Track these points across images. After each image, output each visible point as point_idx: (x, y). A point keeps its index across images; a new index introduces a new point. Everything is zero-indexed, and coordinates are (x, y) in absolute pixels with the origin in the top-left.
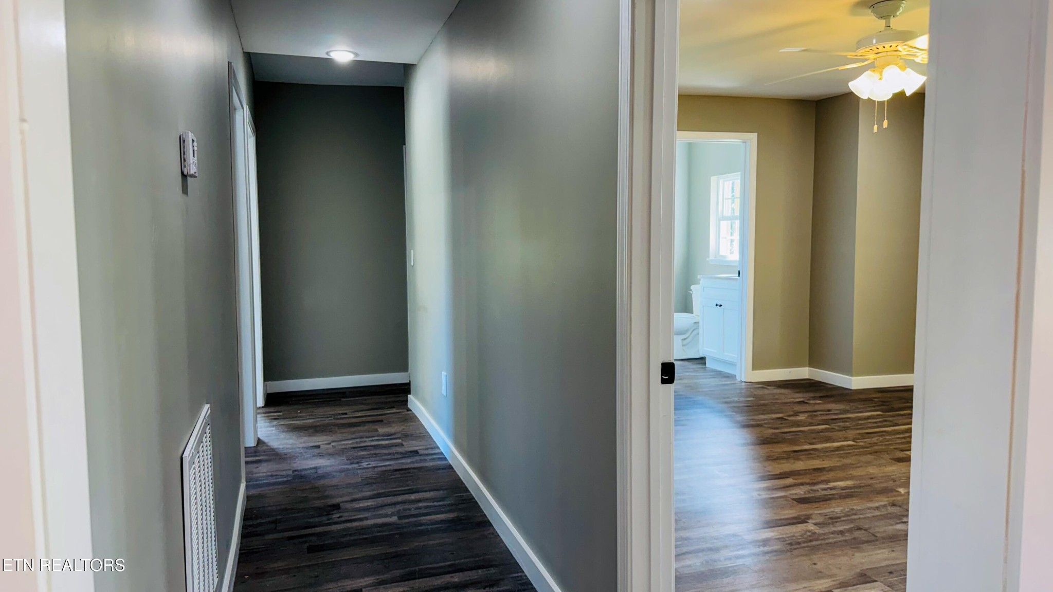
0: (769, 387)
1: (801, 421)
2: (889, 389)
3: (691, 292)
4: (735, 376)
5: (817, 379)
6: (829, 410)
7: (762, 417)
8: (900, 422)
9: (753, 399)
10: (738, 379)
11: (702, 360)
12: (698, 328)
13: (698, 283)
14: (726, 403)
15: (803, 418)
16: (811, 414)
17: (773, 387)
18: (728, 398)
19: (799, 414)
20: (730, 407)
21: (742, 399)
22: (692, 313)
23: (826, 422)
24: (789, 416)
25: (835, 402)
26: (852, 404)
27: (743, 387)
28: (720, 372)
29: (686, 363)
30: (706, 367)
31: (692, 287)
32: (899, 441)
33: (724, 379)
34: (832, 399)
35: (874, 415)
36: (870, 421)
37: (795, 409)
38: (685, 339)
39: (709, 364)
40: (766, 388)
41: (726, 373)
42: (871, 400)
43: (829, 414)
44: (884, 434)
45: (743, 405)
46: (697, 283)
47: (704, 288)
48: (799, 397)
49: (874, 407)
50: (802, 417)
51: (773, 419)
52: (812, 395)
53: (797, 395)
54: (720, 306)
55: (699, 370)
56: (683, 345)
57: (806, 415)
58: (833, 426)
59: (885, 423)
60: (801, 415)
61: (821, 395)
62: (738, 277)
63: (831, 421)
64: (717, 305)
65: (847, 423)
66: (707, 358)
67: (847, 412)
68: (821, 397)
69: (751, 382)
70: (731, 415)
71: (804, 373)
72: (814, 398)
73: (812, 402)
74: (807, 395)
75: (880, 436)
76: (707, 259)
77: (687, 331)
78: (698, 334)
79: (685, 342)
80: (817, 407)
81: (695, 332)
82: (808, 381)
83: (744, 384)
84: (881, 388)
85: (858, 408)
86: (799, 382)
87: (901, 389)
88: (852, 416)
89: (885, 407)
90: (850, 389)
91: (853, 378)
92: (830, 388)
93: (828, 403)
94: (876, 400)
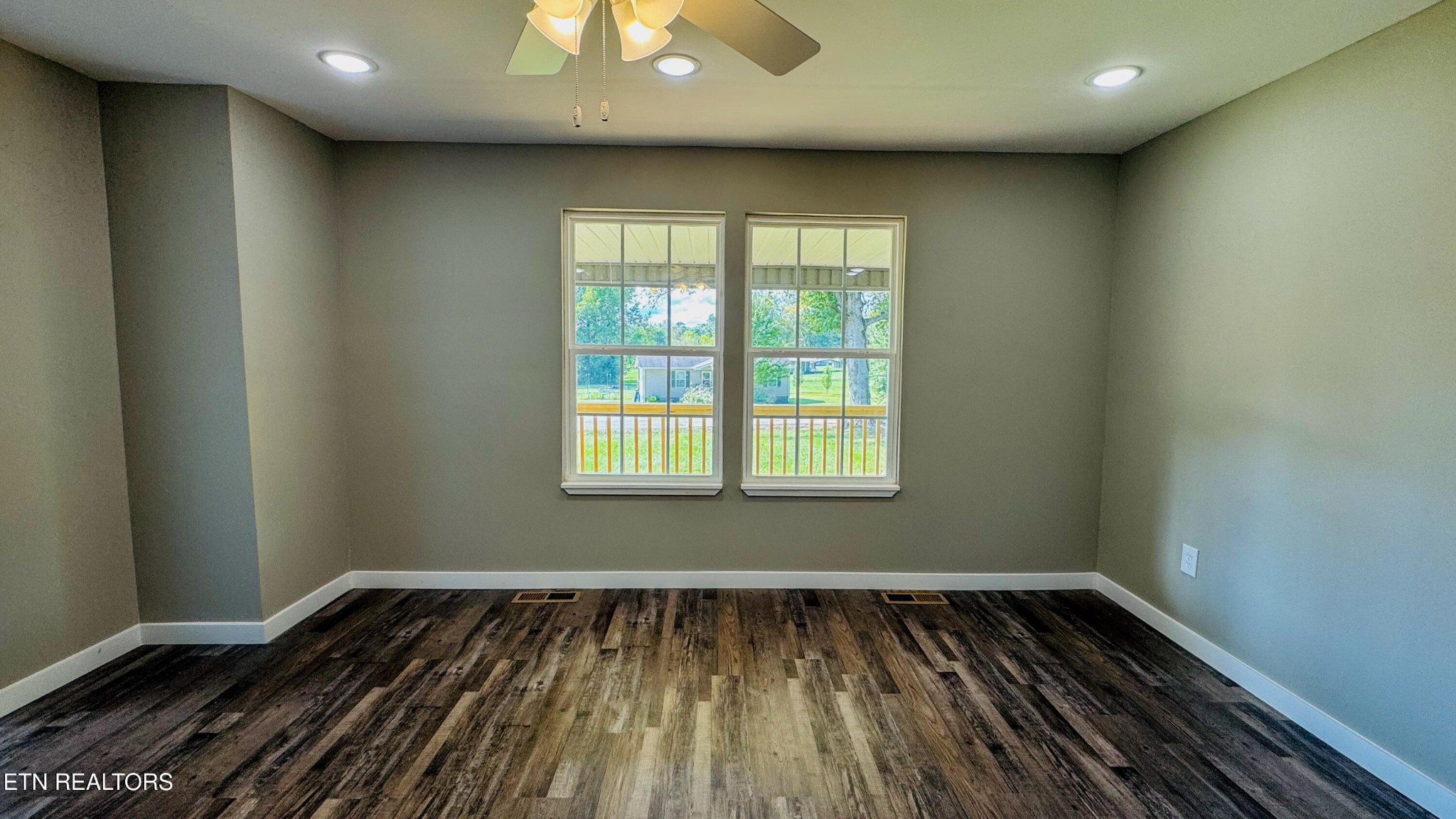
2: (326, 614)
5: (168, 643)
6: (285, 737)
8: (435, 699)
25: (270, 698)
26: (306, 691)
32: (502, 762)
34: (254, 694)
35: (375, 706)
36: (390, 725)
42: (325, 660)
43: (294, 751)
44: (454, 755)
48: (173, 721)
52: (201, 698)
59: (420, 719)
61: (218, 689)
65: (360, 763)
68: (225, 696)
71: (134, 636)
72: (214, 709)
73: (220, 725)
74: (191, 707)
75: (455, 768)
80: (252, 739)
84: (310, 618)
85: (331, 698)
86: (131, 667)
87: (341, 607)
88: (341, 728)
89: (368, 671)
90: (260, 646)
91: (264, 623)
92: (218, 658)
93: (257, 709)
94: (336, 655)
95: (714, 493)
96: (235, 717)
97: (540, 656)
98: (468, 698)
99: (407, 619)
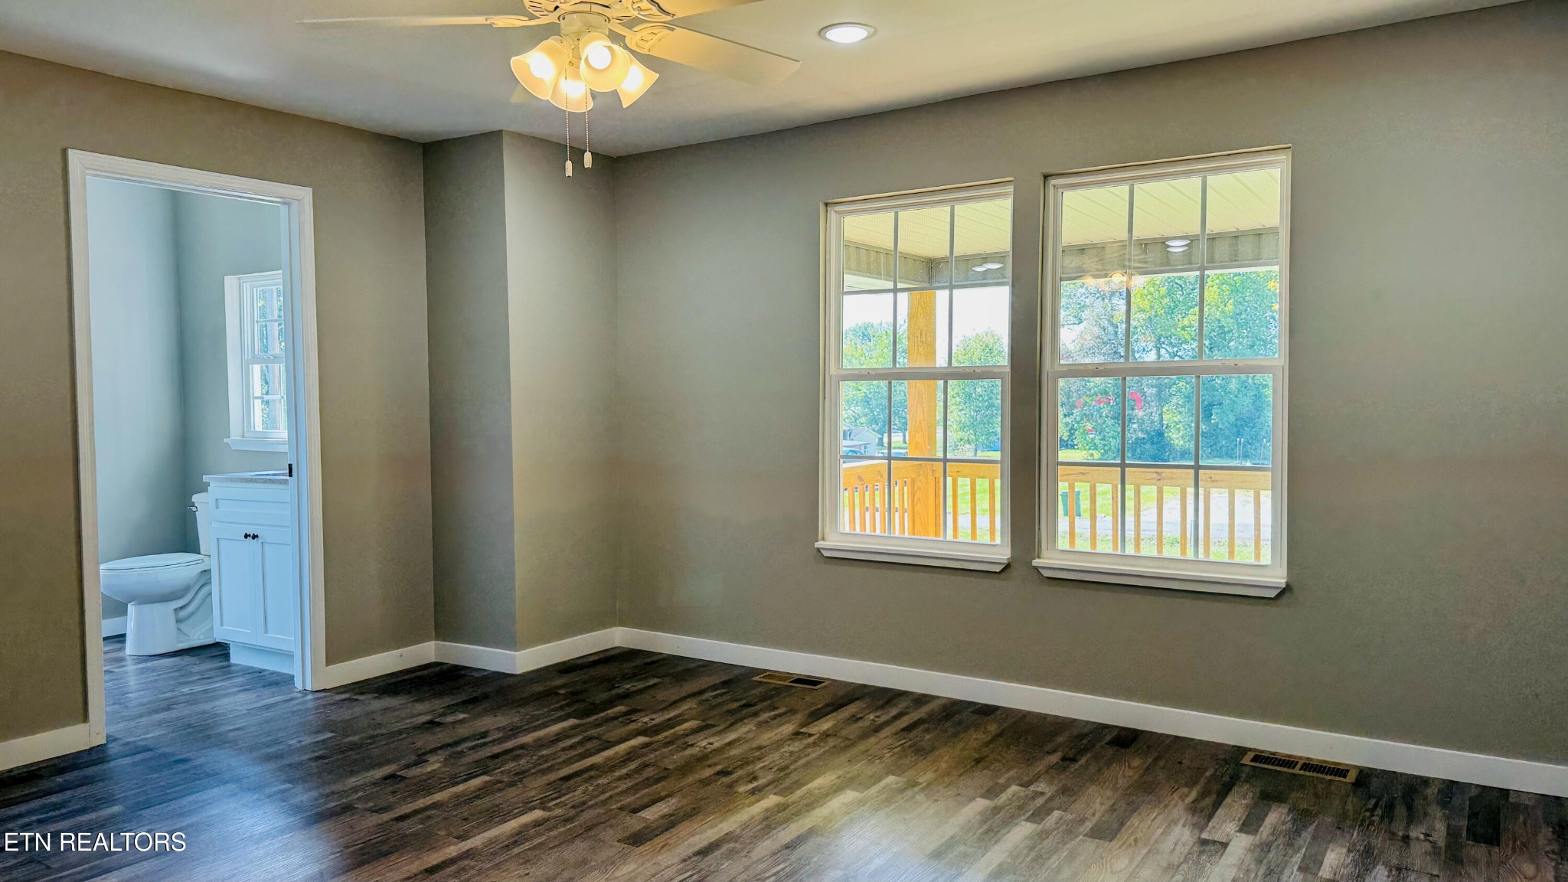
0: (361, 697)
1: (431, 775)
2: (579, 662)
3: (194, 509)
4: (292, 677)
5: (451, 662)
6: (484, 735)
7: (352, 781)
8: (613, 735)
9: (330, 735)
10: (298, 684)
11: (218, 650)
12: (208, 583)
13: (206, 490)
14: (269, 758)
15: (436, 766)
16: (450, 750)
17: (370, 696)
18: (277, 742)
19: (425, 758)
20: (280, 769)
21: (308, 740)
22: (196, 550)
23: (482, 767)
24: (408, 766)
25: (494, 710)
26: (522, 710)
27: (310, 705)
28: (261, 671)
29: (187, 659)
30: (229, 666)
31: (195, 498)
32: (623, 786)
33: (267, 692)
34: (485, 705)
35: (564, 730)
36: (562, 745)
37: (419, 744)
38: (182, 608)
39: (236, 658)
40: (356, 700)
41: (273, 673)
42: (551, 693)
43: (485, 744)
44: (592, 773)
45: (307, 757)
46: (204, 488)
47: (217, 499)
48: (422, 710)
49: (561, 708)
50: (434, 764)
51: (375, 784)
52: (448, 701)
53: (420, 707)
54: (255, 537)
55: (212, 674)
56: (178, 621)
57: (441, 756)
58: (497, 775)
59: (589, 745)
60: (432, 758)
61: (464, 697)
62: (288, 478)
63: (490, 763)
64: (246, 536)
65: (522, 762)
66: (231, 646)
67: (514, 731)
68: (464, 703)
69: (324, 690)
70: (280, 792)
71: (427, 651)
72: (452, 709)
73: (450, 719)
74: (438, 704)
75: (586, 781)
76: (225, 440)
77: (186, 590)
78: (210, 594)
79: (183, 614)
80: (463, 731)
81: (205, 590)
82: (437, 669)
83: (310, 697)
84: (564, 663)
85: (536, 718)
86: (419, 674)
87: (596, 658)
88: (528, 739)
89: (581, 706)
90: (513, 675)
91: (517, 653)
92: (478, 678)
93: (480, 715)
94: (562, 692)
95: (998, 569)
96: (462, 716)
97: (732, 725)
98: (641, 740)
99: (640, 677)
